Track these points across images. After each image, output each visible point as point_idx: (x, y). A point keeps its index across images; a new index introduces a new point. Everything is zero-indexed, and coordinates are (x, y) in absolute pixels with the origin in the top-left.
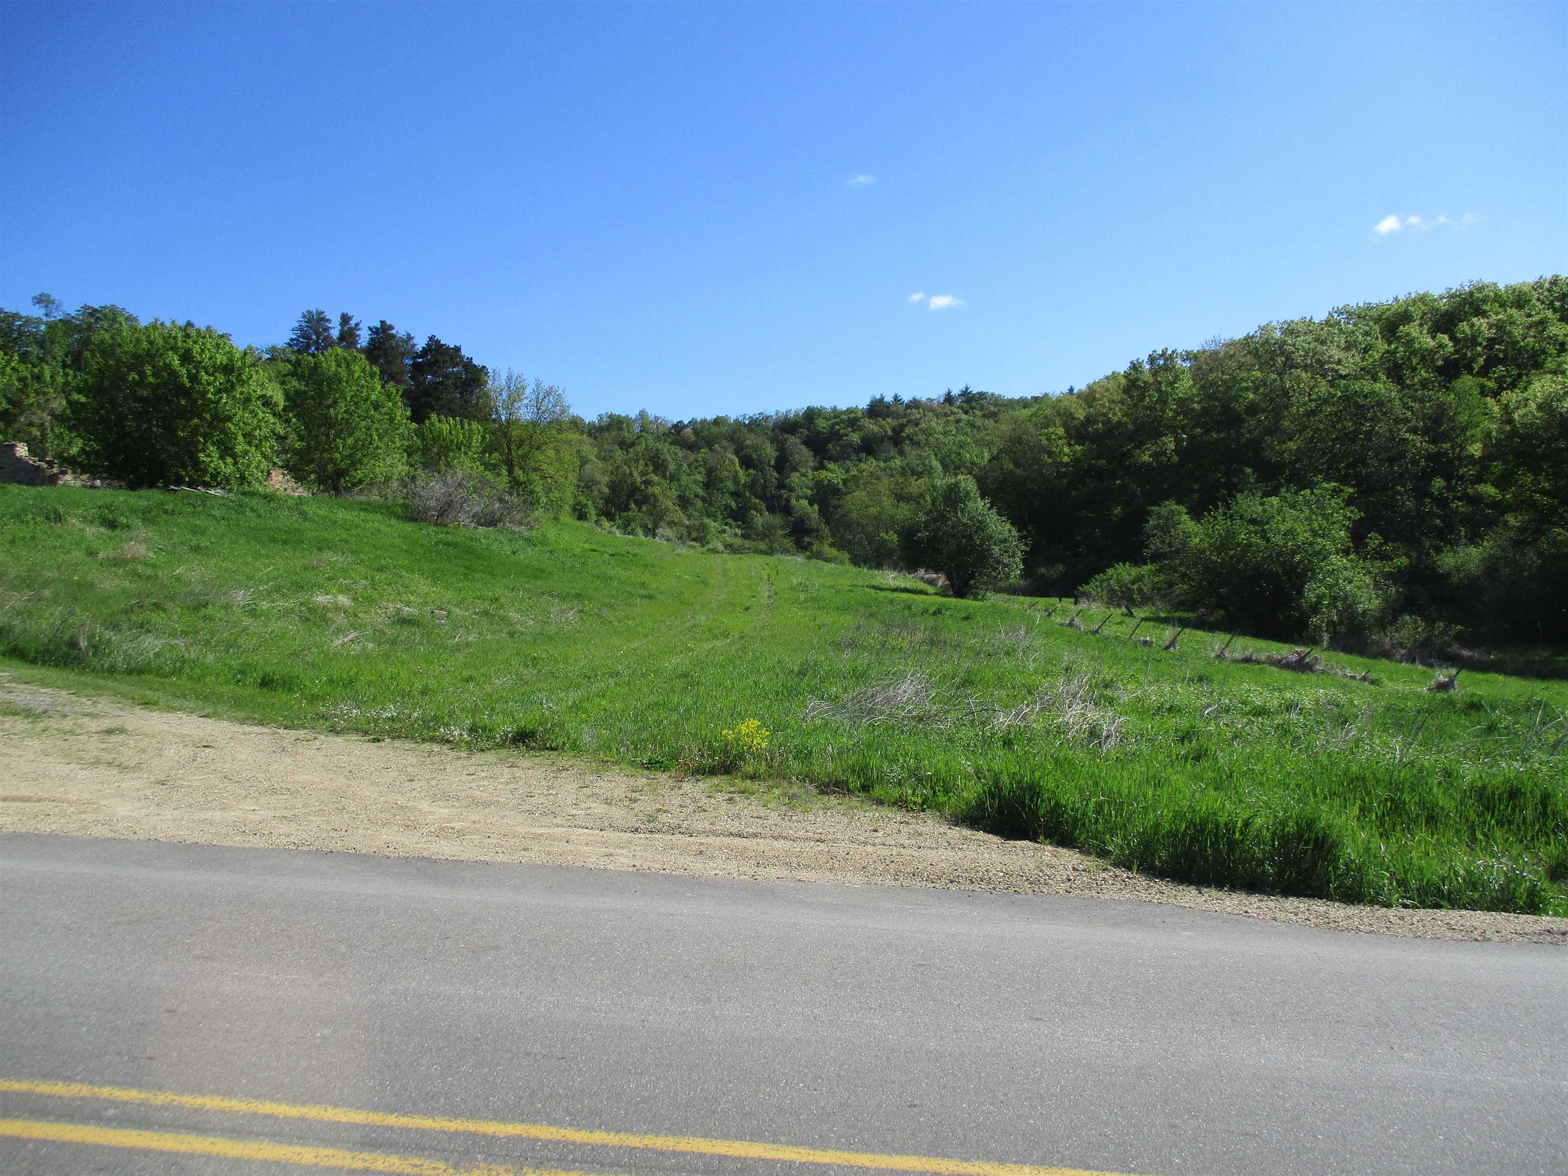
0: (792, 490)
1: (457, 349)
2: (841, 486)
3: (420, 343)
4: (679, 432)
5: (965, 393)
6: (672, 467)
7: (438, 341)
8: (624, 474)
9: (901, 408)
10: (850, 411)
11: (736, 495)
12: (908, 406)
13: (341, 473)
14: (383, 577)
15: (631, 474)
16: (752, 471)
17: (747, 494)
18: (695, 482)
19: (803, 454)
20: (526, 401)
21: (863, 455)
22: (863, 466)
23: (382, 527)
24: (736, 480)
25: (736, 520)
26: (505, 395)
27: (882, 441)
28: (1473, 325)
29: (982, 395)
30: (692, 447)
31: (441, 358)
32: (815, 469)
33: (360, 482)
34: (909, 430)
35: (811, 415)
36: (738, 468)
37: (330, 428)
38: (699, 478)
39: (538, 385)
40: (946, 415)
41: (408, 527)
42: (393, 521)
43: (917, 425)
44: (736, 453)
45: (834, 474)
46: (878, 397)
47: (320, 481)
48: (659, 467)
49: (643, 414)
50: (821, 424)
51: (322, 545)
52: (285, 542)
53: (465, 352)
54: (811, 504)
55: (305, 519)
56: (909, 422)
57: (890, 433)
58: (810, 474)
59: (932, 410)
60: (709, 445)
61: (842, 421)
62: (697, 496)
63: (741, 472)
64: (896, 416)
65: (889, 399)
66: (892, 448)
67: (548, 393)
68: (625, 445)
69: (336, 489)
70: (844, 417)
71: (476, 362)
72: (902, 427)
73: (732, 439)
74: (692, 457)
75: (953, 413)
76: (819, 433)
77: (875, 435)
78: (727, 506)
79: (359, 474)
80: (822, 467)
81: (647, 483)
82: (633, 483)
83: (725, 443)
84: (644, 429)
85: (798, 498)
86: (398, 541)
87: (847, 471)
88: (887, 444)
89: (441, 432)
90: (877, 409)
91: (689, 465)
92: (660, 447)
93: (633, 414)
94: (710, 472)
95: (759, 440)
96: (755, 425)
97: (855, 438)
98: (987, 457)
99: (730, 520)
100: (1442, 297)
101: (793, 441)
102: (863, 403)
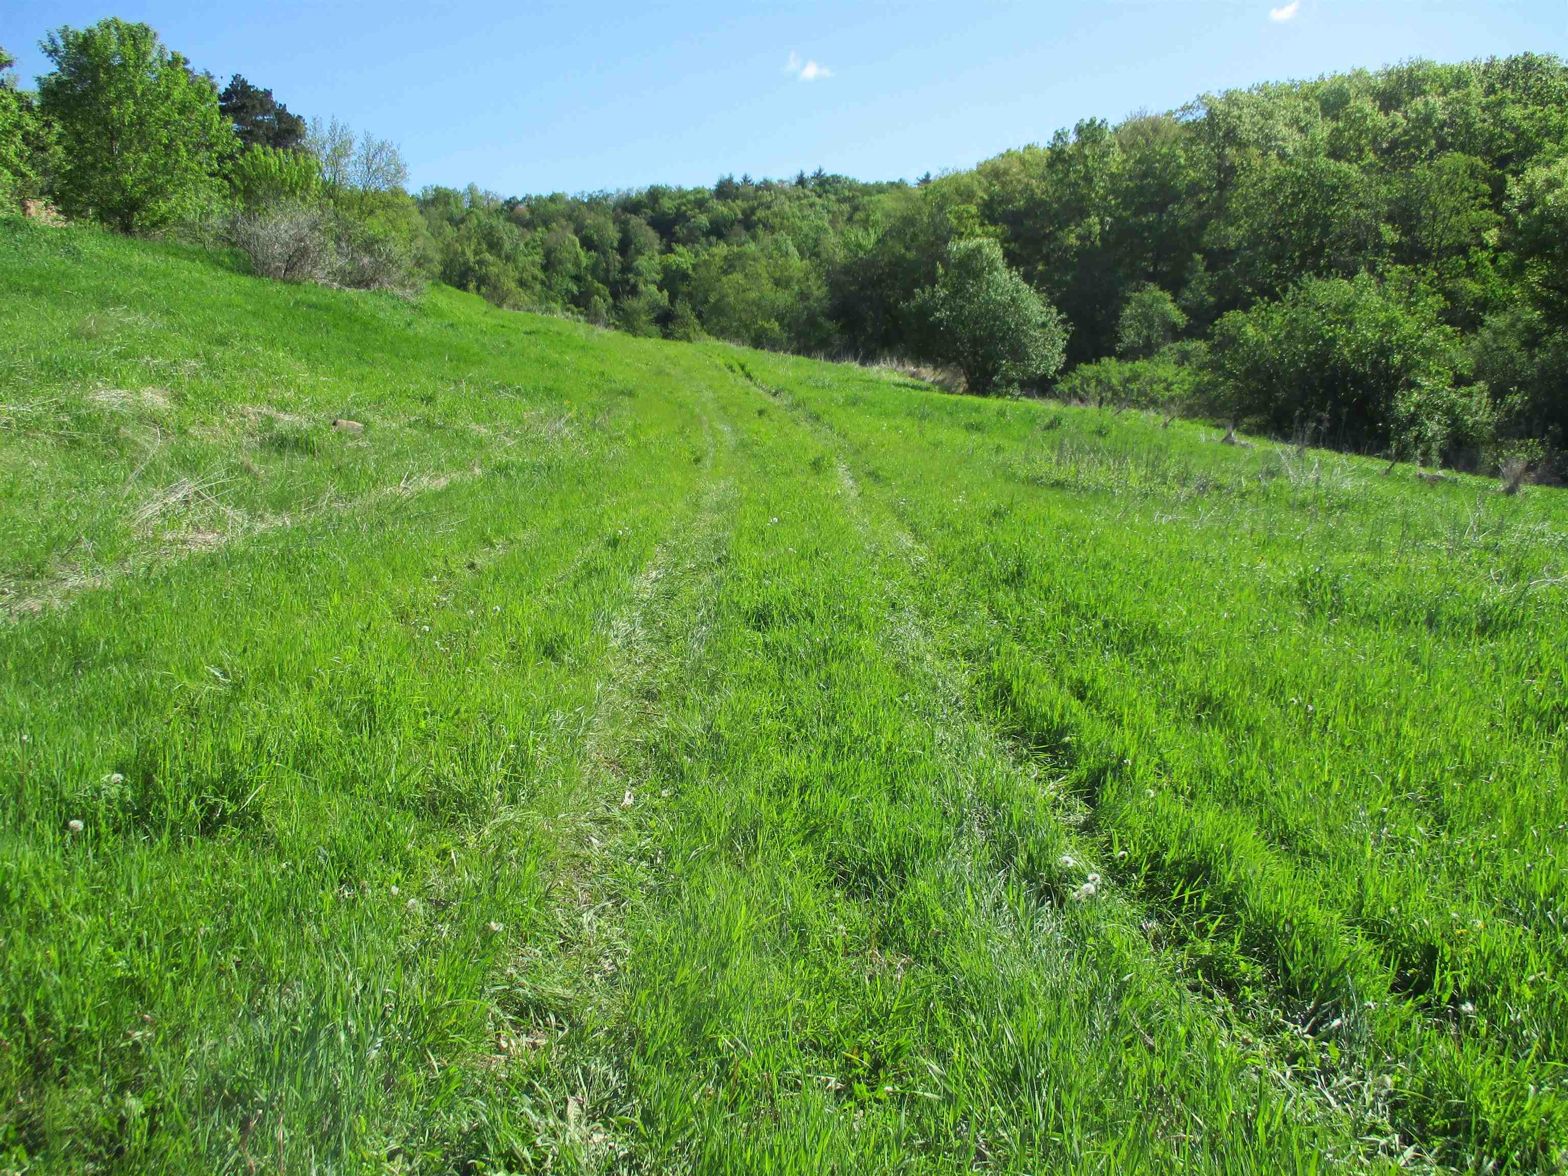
0: (638, 274)
1: (268, 94)
2: (690, 272)
3: (223, 85)
4: (512, 209)
5: (818, 176)
6: (507, 247)
7: (244, 82)
8: (456, 253)
9: (751, 190)
10: (697, 191)
11: (577, 279)
12: (758, 188)
13: (134, 205)
14: (229, 354)
15: (463, 253)
16: (593, 253)
17: (589, 278)
18: (533, 264)
19: (649, 236)
20: (353, 158)
21: (713, 239)
22: (714, 250)
23: (205, 278)
24: (577, 264)
25: (577, 306)
26: (328, 150)
27: (732, 224)
28: (1426, 104)
29: (836, 179)
30: (528, 225)
31: (249, 103)
32: (662, 253)
33: (164, 220)
34: (760, 213)
35: (655, 194)
36: (579, 249)
37: (112, 139)
38: (537, 259)
39: (368, 139)
40: (799, 198)
41: (246, 282)
42: (221, 273)
43: (769, 208)
44: (576, 232)
45: (683, 257)
46: (727, 177)
47: (102, 217)
48: (494, 245)
49: (472, 189)
50: (667, 205)
51: (105, 299)
52: (37, 292)
53: (278, 98)
54: (660, 289)
55: (77, 261)
56: (761, 205)
57: (740, 216)
58: (657, 258)
59: (784, 192)
60: (546, 223)
61: (689, 202)
62: (535, 278)
63: (582, 253)
64: (745, 198)
65: (738, 179)
66: (744, 232)
67: (381, 148)
68: (456, 222)
69: (127, 229)
70: (692, 198)
71: (289, 110)
72: (753, 210)
73: (570, 218)
74: (528, 237)
75: (806, 197)
76: (664, 214)
77: (724, 217)
78: (568, 291)
79: (163, 207)
80: (671, 250)
81: (481, 263)
82: (466, 263)
83: (563, 222)
84: (473, 203)
85: (646, 282)
86: (237, 299)
87: (697, 255)
88: (737, 228)
89: (268, 167)
90: (725, 190)
91: (526, 245)
92: (494, 223)
93: (461, 188)
94: (548, 254)
95: (601, 219)
96: (595, 204)
97: (703, 220)
98: (873, 238)
99: (572, 306)
100: (1378, 75)
101: (636, 221)
102: (710, 184)
